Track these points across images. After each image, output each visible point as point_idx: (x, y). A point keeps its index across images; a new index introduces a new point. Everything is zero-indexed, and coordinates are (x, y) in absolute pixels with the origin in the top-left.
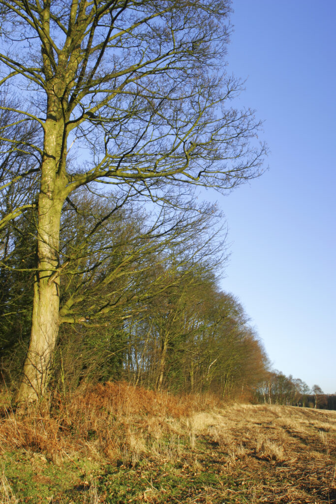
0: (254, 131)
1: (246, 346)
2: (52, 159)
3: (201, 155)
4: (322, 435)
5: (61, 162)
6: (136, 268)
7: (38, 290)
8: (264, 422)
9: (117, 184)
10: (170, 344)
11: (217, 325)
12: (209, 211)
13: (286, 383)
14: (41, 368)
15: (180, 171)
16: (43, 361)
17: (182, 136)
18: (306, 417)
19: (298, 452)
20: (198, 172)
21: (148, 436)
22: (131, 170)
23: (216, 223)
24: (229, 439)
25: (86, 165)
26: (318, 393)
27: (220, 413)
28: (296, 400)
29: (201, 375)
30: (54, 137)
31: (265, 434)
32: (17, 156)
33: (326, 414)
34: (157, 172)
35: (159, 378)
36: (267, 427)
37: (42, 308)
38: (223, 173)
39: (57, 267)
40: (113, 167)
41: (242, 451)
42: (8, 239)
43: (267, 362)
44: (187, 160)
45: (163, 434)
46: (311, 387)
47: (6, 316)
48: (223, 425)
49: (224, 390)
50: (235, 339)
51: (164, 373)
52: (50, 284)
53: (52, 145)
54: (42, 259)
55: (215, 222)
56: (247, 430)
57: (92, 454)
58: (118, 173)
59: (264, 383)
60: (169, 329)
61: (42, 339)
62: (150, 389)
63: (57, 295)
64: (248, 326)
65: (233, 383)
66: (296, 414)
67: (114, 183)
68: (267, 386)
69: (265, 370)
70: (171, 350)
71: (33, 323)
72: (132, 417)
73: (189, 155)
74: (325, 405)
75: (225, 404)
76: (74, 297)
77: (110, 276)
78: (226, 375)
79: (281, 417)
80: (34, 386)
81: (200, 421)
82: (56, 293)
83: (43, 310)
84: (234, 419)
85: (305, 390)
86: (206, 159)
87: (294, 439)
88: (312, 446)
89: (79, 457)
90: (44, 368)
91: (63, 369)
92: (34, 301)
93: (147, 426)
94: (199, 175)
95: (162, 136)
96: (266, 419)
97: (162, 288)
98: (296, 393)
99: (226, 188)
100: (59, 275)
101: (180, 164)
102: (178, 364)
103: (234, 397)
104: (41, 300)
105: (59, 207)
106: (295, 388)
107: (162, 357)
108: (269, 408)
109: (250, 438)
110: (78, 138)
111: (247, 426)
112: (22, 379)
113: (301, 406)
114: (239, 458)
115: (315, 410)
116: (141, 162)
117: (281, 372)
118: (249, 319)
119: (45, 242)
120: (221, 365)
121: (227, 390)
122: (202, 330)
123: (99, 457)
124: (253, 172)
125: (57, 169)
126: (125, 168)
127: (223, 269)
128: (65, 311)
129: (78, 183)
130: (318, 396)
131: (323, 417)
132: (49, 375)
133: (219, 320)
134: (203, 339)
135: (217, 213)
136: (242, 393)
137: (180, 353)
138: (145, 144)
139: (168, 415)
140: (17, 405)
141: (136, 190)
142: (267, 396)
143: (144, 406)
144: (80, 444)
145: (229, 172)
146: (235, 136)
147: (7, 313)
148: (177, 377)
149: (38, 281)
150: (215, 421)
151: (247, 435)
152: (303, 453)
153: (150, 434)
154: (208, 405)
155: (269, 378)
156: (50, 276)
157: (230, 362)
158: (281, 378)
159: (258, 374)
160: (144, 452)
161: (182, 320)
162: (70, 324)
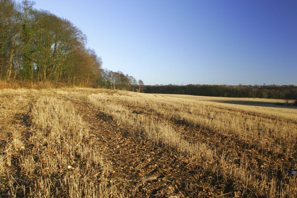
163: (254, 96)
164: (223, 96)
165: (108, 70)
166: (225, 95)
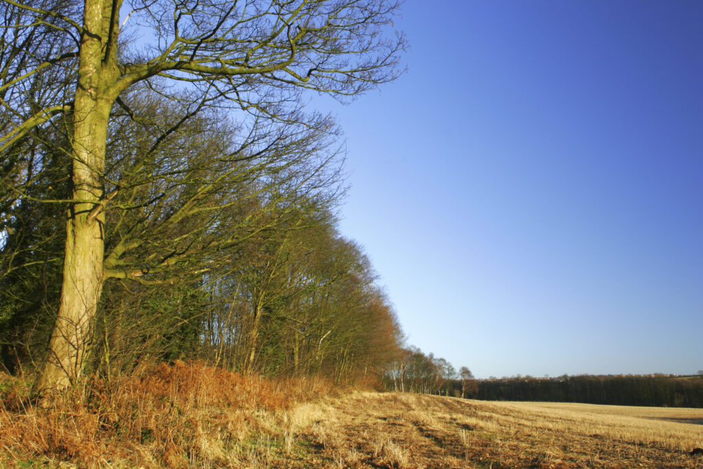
0: (389, 15)
1: (371, 313)
2: (95, 39)
3: (313, 46)
4: (463, 434)
5: (109, 43)
6: (217, 203)
7: (73, 231)
8: (391, 417)
9: (192, 81)
10: (267, 308)
11: (332, 283)
12: (321, 126)
13: (424, 364)
14: (76, 342)
15: (282, 66)
16: (79, 331)
17: (287, 17)
18: (448, 410)
19: (429, 457)
20: (308, 70)
21: (228, 436)
22: (213, 61)
23: (331, 143)
24: (339, 440)
25: (150, 51)
26: (467, 377)
27: (332, 404)
28: (437, 387)
29: (308, 351)
30: (99, 7)
31: (390, 432)
32: (46, 33)
33: (475, 406)
34: (249, 67)
35: (250, 355)
36: (392, 424)
37: (78, 257)
38: (343, 73)
39: (102, 198)
40: (185, 57)
41: (354, 456)
42: (33, 154)
43: (400, 335)
44: (292, 52)
45: (250, 434)
46: (457, 369)
47: (27, 266)
48: (334, 420)
49: (339, 372)
50: (357, 303)
51: (257, 349)
52: (90, 222)
53: (96, 18)
54: (80, 185)
55: (330, 141)
56: (366, 426)
57: (145, 461)
58: (193, 64)
59: (396, 363)
60: (265, 288)
61: (77, 301)
62: (236, 371)
63: (101, 238)
64: (376, 286)
65: (353, 364)
66: (436, 405)
67: (188, 80)
68: (400, 367)
69: (396, 346)
70: (268, 317)
71: (65, 277)
72: (207, 410)
73: (296, 44)
74: (475, 393)
75: (340, 392)
76: (126, 241)
77: (178, 213)
78: (344, 352)
79: (413, 410)
80: (66, 368)
81: (303, 415)
82: (98, 235)
83: (79, 259)
84: (350, 411)
85: (450, 374)
86: (320, 52)
87: (427, 439)
88: (448, 449)
89: (126, 467)
90: (80, 342)
91: (107, 344)
92: (67, 246)
93: (227, 423)
94: (309, 74)
95: (259, 15)
96: (393, 413)
97: (252, 232)
98: (438, 377)
99: (346, 94)
100: (103, 210)
101: (283, 56)
102: (277, 336)
103: (353, 382)
104: (76, 245)
105: (106, 110)
106: (437, 371)
107: (254, 326)
108: (399, 397)
109: (368, 438)
110: (135, 10)
111: (367, 422)
112: (49, 357)
113: (444, 394)
114: (349, 466)
115: (462, 400)
116: (228, 51)
117: (419, 350)
118: (377, 277)
119: (83, 162)
120: (337, 338)
121: (344, 373)
122: (310, 290)
123: (155, 465)
124: (384, 74)
125: (104, 54)
126: (205, 59)
127: (339, 207)
128: (112, 261)
129: (135, 76)
130: (467, 381)
131: (470, 409)
132: (87, 352)
133: (335, 277)
134: (313, 303)
135: (333, 129)
136: (365, 377)
137: (279, 322)
138: (233, 25)
139: (258, 406)
140: (39, 393)
141: (218, 90)
142: (398, 380)
143: (225, 395)
144: (130, 447)
145: (352, 72)
146: (361, 21)
147: (30, 262)
148: (275, 354)
149: (73, 217)
150: (324, 415)
151: (365, 434)
152: (435, 458)
153: (231, 434)
154: (317, 393)
155: (402, 358)
156: (90, 211)
157: (349, 334)
158: (419, 356)
159: (386, 351)
160: (220, 459)
161: (285, 276)
162: (119, 279)
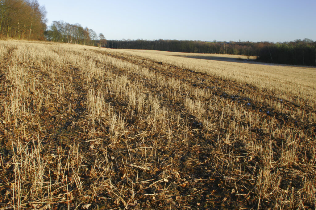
26: (102, 38)
46: (98, 35)
85: (94, 37)
163: (224, 52)
164: (193, 52)
165: (64, 23)
166: (195, 51)
